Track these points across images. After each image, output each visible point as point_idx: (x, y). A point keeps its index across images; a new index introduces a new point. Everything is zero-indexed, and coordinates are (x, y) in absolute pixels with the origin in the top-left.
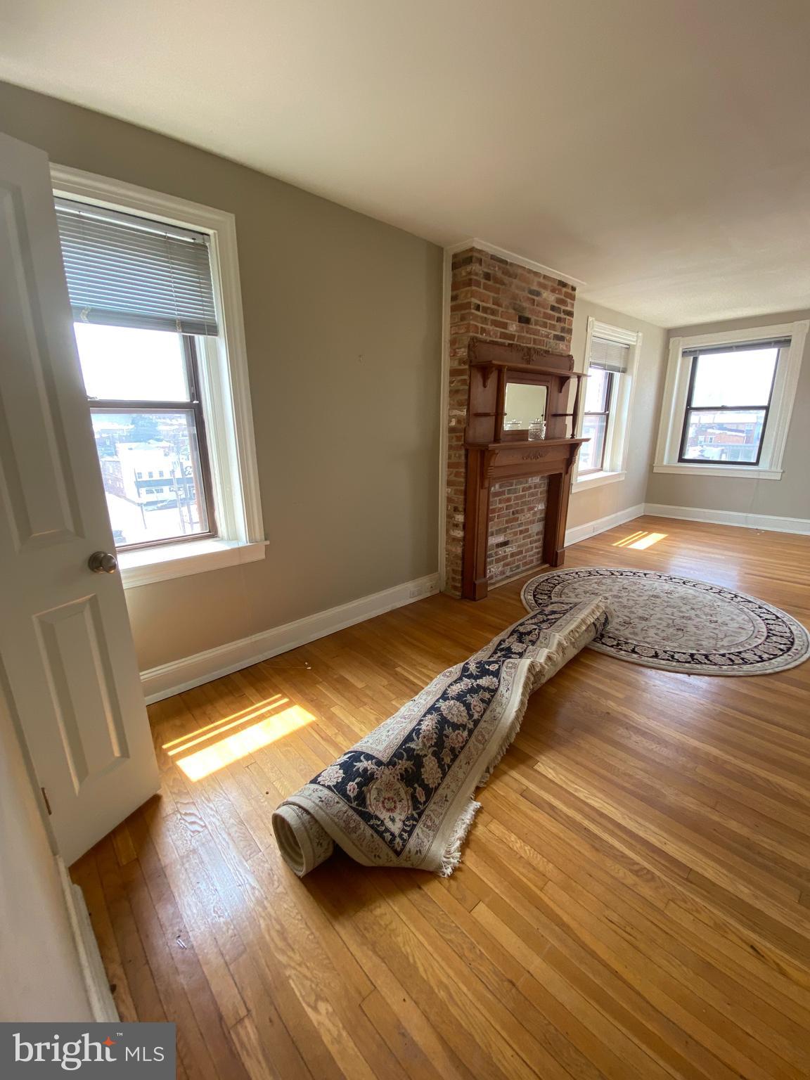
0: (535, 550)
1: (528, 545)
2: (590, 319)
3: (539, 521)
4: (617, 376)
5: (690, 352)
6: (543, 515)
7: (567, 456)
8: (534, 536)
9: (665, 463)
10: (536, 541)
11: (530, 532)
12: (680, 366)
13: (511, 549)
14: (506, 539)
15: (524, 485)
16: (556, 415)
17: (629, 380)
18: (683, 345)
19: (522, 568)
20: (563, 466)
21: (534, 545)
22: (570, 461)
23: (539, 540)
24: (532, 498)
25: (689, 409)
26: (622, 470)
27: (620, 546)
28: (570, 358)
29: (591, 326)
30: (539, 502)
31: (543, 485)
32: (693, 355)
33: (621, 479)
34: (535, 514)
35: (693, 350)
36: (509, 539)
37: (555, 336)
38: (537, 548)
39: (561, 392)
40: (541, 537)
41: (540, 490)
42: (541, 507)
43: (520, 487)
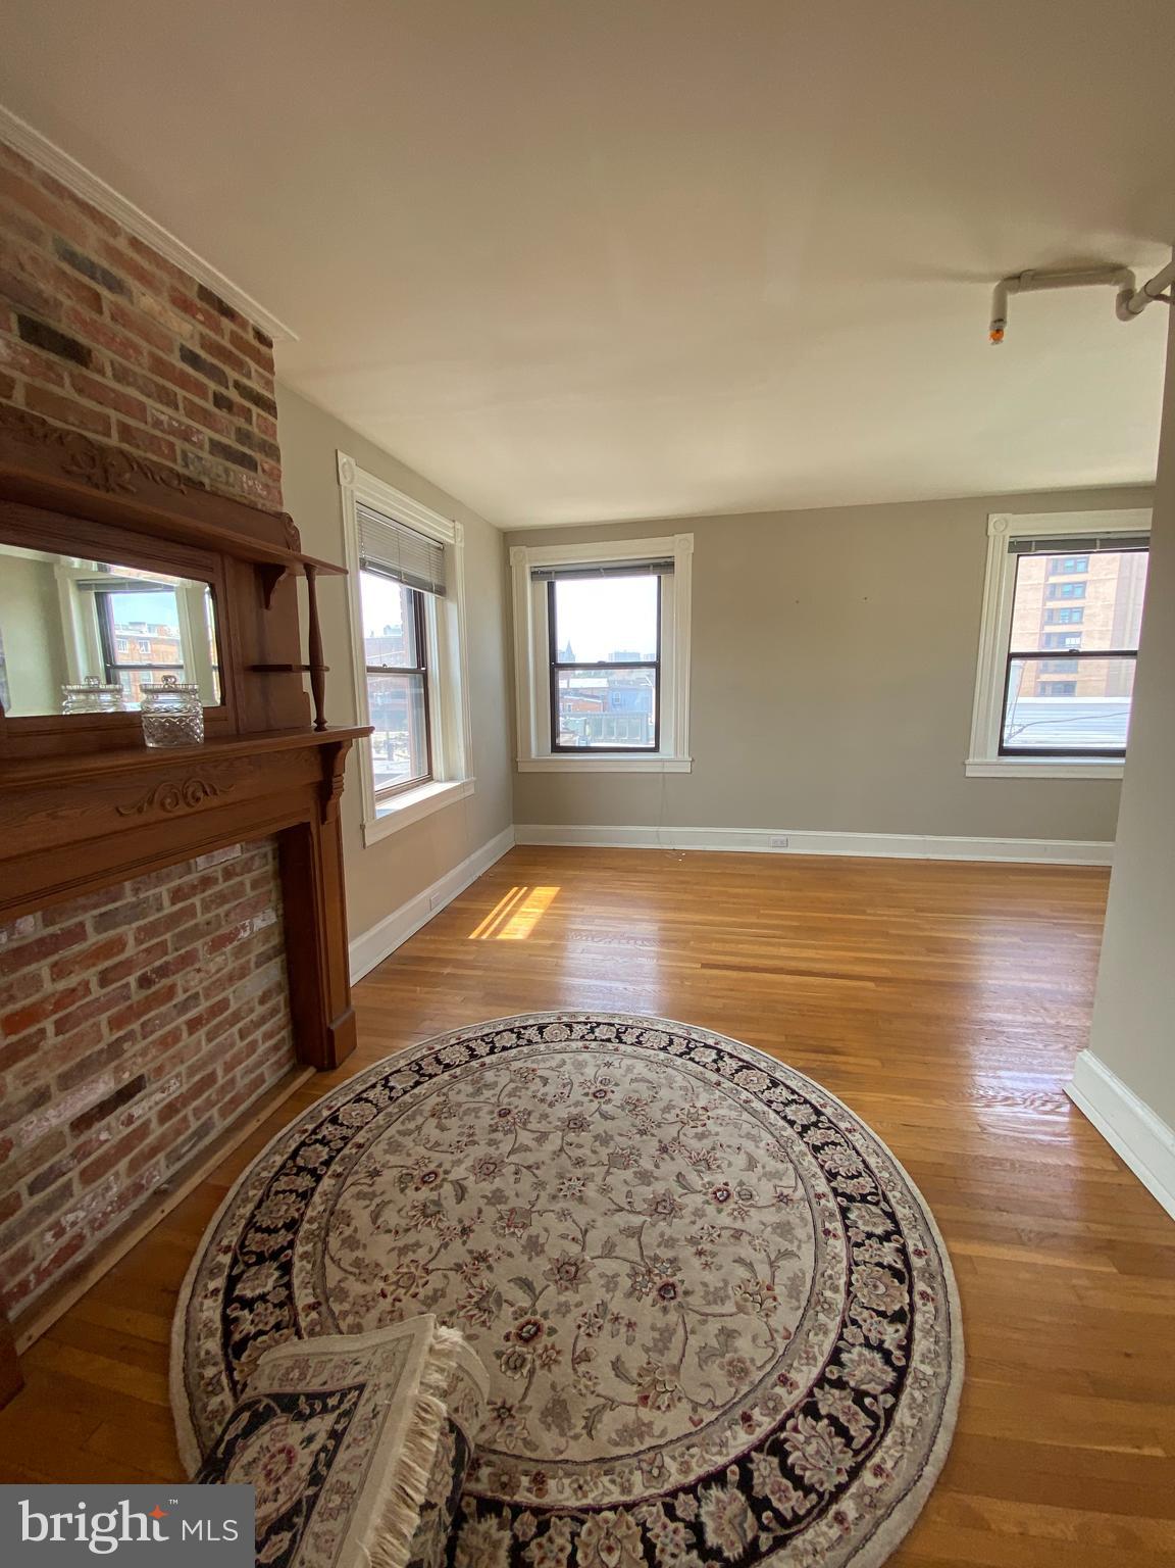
0: (262, 1048)
1: (232, 1045)
2: (343, 458)
3: (263, 959)
4: (430, 599)
5: (542, 572)
6: (275, 940)
7: (316, 776)
8: (252, 1010)
9: (533, 756)
10: (263, 1020)
11: (233, 1007)
12: (530, 594)
13: (159, 1096)
14: (127, 1077)
15: (176, 883)
16: (262, 669)
17: (453, 610)
18: (530, 561)
19: (221, 1125)
20: (311, 804)
21: (258, 1034)
22: (326, 789)
23: (274, 1012)
24: (222, 911)
25: (555, 667)
26: (467, 776)
27: (484, 937)
28: (285, 520)
29: (348, 474)
30: (255, 908)
31: (257, 862)
32: (547, 577)
33: (468, 794)
34: (240, 951)
35: (545, 569)
36: (143, 1071)
37: (215, 445)
38: (268, 1036)
39: (267, 606)
40: (280, 999)
41: (247, 879)
42: (265, 920)
43: (164, 891)
